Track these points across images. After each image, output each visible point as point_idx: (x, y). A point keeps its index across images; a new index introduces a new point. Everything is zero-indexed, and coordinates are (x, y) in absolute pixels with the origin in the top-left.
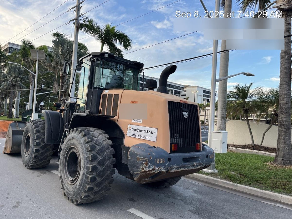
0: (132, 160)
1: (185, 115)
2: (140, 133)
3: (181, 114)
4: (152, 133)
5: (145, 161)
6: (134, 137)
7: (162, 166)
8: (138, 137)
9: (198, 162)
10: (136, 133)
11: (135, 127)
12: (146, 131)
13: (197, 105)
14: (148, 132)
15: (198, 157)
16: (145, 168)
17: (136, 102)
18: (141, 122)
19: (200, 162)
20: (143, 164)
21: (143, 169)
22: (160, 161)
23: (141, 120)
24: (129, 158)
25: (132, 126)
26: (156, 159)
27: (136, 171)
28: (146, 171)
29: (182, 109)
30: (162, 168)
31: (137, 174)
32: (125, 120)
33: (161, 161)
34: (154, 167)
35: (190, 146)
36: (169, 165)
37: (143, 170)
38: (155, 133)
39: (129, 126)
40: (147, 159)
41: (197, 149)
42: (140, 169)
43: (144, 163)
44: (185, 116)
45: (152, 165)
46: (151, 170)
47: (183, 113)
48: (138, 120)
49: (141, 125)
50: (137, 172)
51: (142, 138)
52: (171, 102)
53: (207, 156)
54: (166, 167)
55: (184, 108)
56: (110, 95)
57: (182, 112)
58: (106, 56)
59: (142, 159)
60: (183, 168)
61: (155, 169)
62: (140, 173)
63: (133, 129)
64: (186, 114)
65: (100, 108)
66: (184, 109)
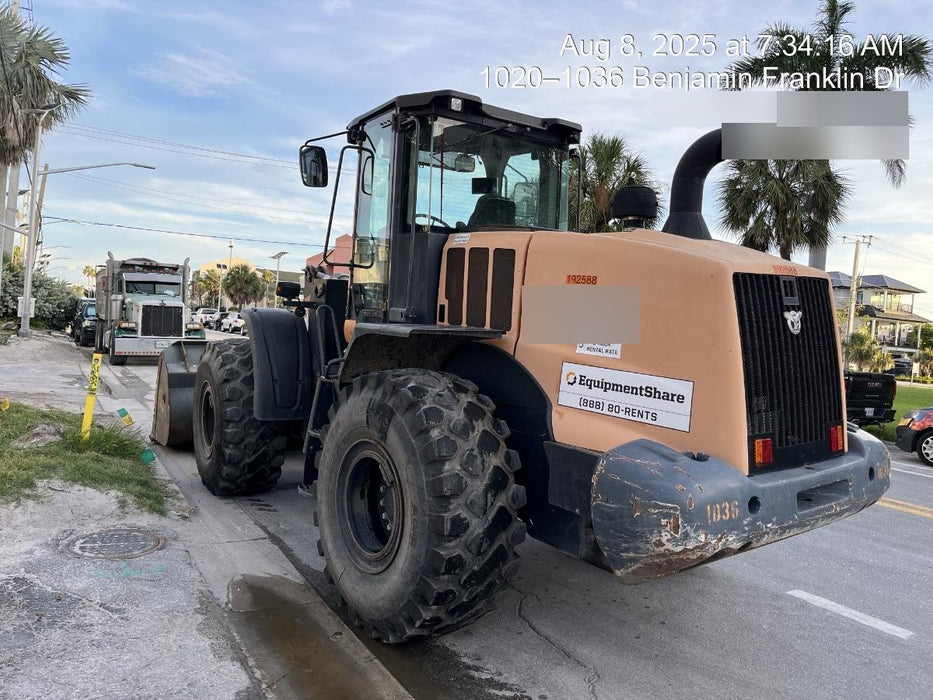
0: (610, 508)
1: (792, 323)
2: (613, 397)
3: (777, 321)
4: (668, 397)
5: (667, 516)
6: (588, 408)
7: (730, 530)
8: (606, 411)
9: (847, 499)
10: (596, 394)
11: (593, 374)
12: (641, 388)
13: (827, 280)
14: (651, 392)
15: (846, 481)
16: (668, 541)
17: (592, 280)
18: (618, 356)
19: (850, 500)
20: (660, 525)
21: (660, 544)
22: (723, 512)
23: (617, 347)
24: (597, 500)
25: (579, 370)
26: (709, 508)
27: (627, 550)
28: (673, 553)
29: (781, 302)
30: (731, 539)
31: (633, 560)
32: (549, 347)
33: (727, 511)
34: (702, 538)
35: (811, 440)
36: (751, 524)
37: (662, 549)
38: (681, 399)
39: (567, 368)
40: (675, 509)
41: (834, 449)
42: (647, 542)
43: (664, 522)
44: (793, 326)
45: (695, 531)
46: (693, 550)
47: (787, 315)
48: (604, 348)
49: (620, 366)
50: (632, 555)
51: (627, 417)
52: (744, 275)
53: (872, 473)
54: (745, 532)
55: (786, 295)
56: (479, 254)
57: (782, 311)
58: (454, 108)
59: (659, 507)
60: (798, 527)
61: (706, 544)
62: (647, 557)
63: (583, 380)
64: (793, 318)
65: (442, 300)
66: (787, 301)
